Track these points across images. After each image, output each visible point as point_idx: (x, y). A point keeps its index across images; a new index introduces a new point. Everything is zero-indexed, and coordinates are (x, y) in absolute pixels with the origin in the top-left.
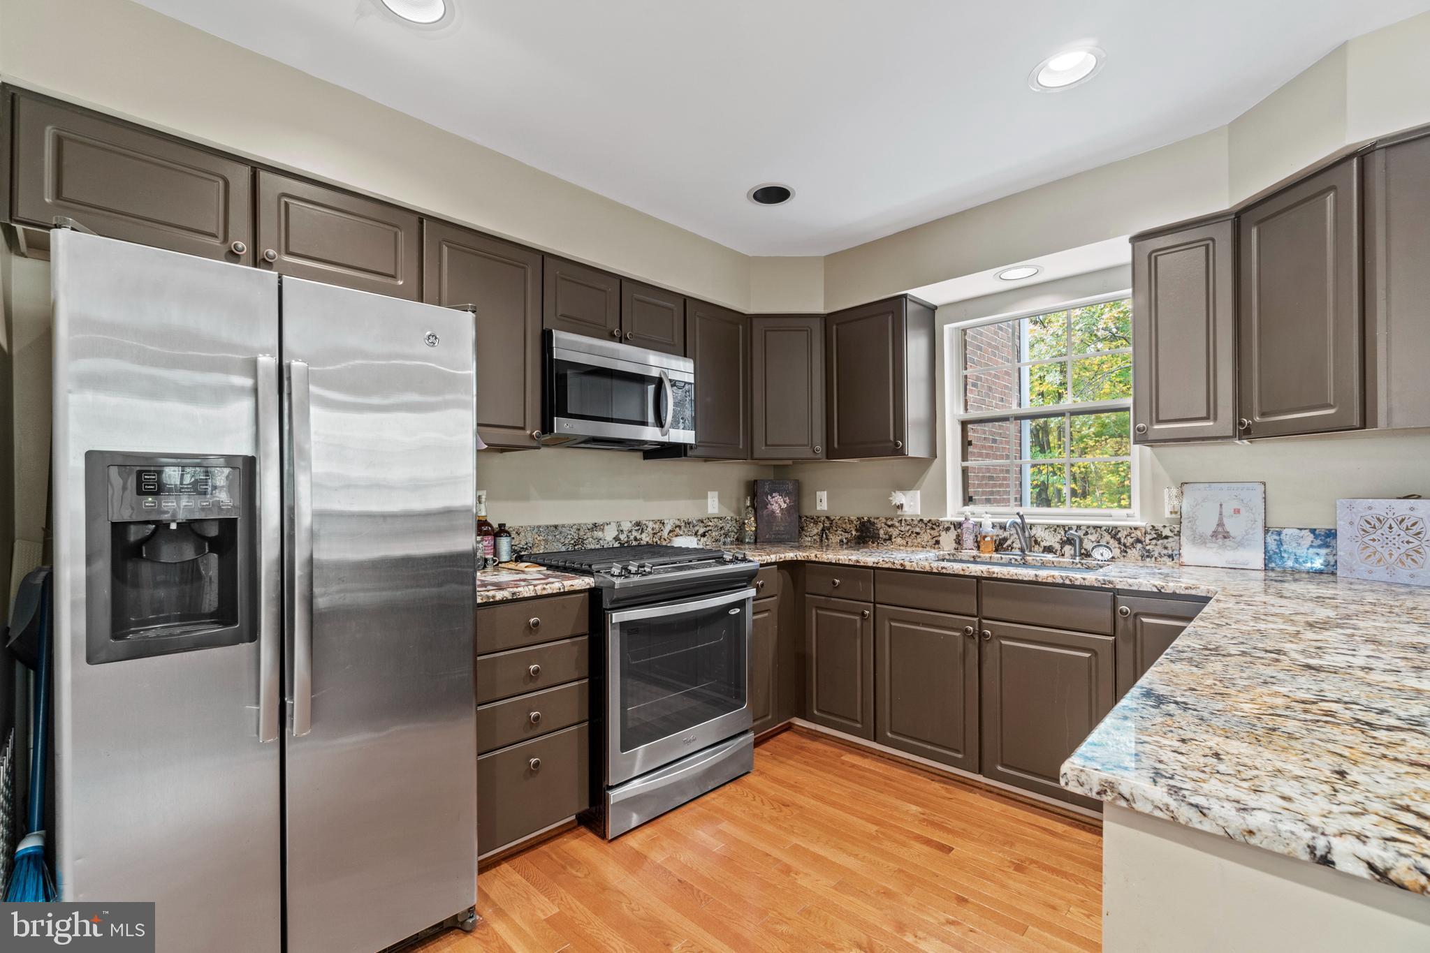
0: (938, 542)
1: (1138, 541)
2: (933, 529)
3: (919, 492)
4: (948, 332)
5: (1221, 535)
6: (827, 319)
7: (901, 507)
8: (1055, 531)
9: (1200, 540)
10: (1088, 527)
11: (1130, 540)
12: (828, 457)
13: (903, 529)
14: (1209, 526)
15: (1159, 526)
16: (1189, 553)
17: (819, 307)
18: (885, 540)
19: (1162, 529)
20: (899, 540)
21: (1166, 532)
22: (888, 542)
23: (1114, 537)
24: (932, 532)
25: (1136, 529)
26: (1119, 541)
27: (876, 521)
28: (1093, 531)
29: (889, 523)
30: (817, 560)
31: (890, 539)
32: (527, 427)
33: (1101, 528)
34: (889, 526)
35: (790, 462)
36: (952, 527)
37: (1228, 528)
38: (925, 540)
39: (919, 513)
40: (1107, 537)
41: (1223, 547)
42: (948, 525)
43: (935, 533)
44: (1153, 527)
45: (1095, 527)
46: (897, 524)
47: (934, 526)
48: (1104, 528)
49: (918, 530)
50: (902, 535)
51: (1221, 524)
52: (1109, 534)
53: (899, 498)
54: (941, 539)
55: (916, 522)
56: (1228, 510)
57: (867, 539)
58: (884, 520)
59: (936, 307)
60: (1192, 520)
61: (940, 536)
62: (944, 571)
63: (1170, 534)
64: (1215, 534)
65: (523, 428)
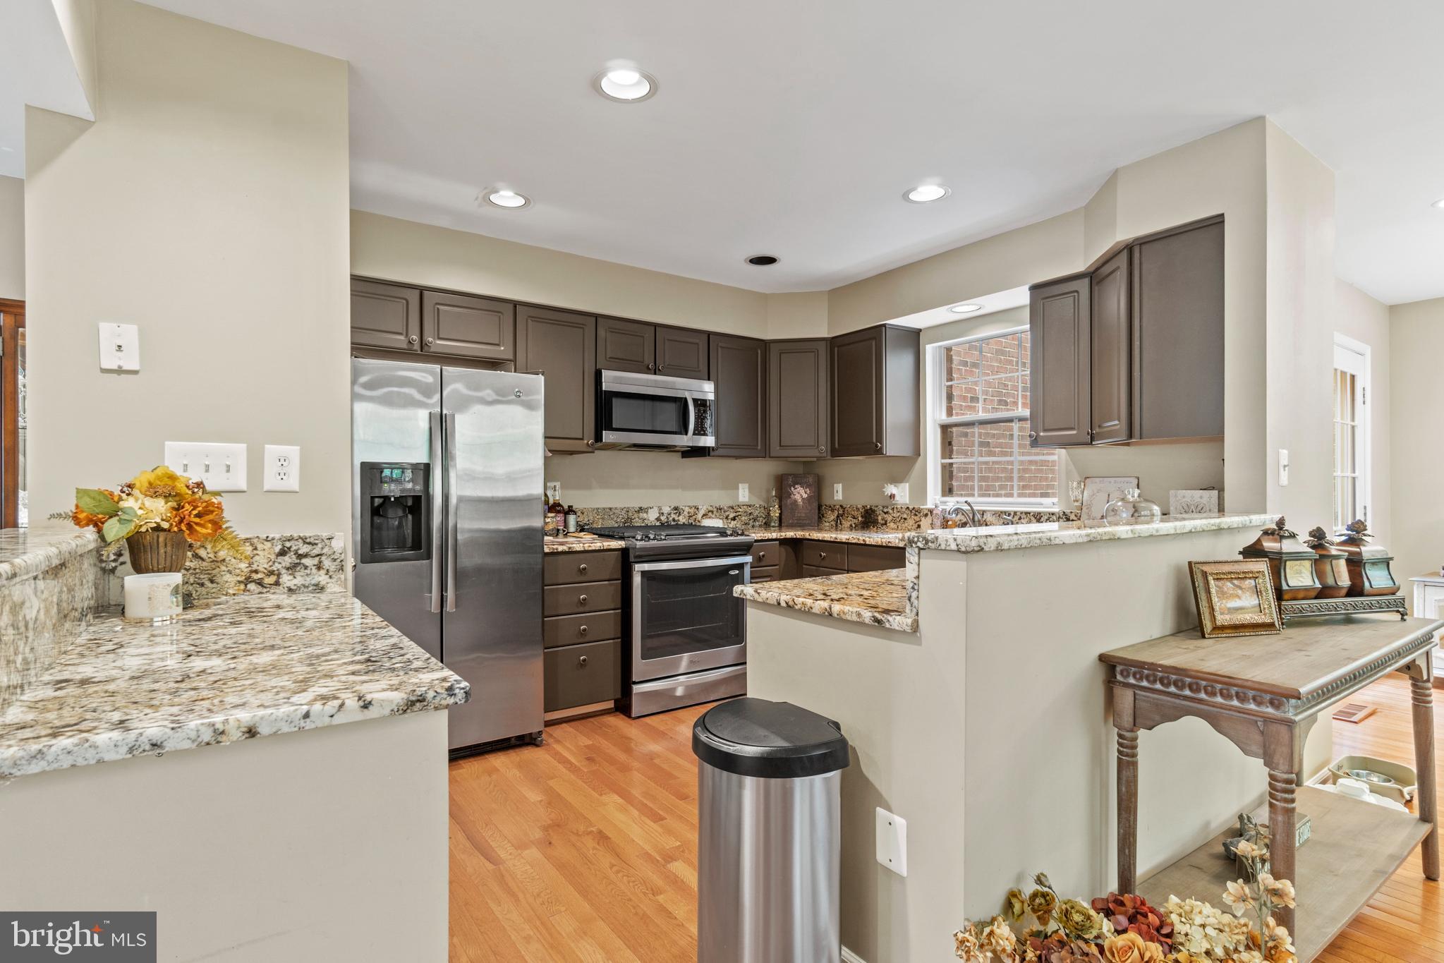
0: (919, 526)
2: (916, 515)
3: (907, 484)
4: (930, 352)
6: (833, 342)
7: (892, 496)
8: (999, 516)
10: (1022, 513)
12: (832, 456)
13: (895, 515)
14: (1100, 513)
15: (1067, 511)
17: (823, 332)
18: (882, 525)
19: (1069, 514)
20: (892, 525)
21: (1072, 517)
22: (884, 526)
24: (915, 518)
25: (1053, 514)
27: (876, 509)
28: (1025, 516)
29: (885, 510)
30: (810, 537)
31: (886, 524)
32: (585, 438)
33: (1029, 513)
34: (885, 513)
35: (815, 459)
36: (929, 513)
38: (911, 524)
39: (908, 502)
42: (926, 512)
43: (917, 518)
44: (1064, 513)
45: (1027, 513)
46: (891, 511)
47: (917, 513)
48: (1032, 514)
49: (905, 516)
50: (894, 521)
52: (1036, 518)
53: (891, 489)
54: (921, 523)
55: (904, 510)
56: (1113, 499)
57: (870, 524)
58: (881, 508)
59: (920, 330)
60: (1089, 507)
61: (921, 521)
63: (1075, 518)
65: (582, 439)
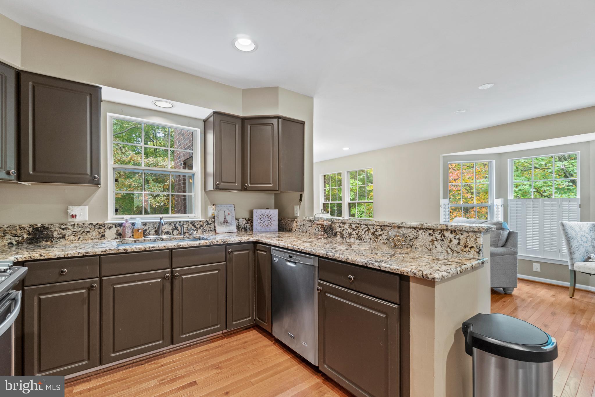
0: (103, 236)
1: (202, 226)
2: (100, 228)
3: (87, 207)
4: (108, 117)
5: (226, 222)
7: (73, 216)
8: (170, 224)
9: (221, 224)
10: (184, 222)
11: (199, 226)
12: (19, 181)
13: (75, 230)
14: (222, 220)
16: (219, 229)
18: (59, 239)
19: (209, 221)
20: (72, 238)
21: (210, 222)
22: (61, 240)
23: (193, 225)
24: (99, 230)
25: (201, 221)
26: (195, 226)
27: (49, 226)
28: (186, 223)
29: (63, 227)
30: (42, 258)
31: (64, 237)
33: (188, 222)
34: (63, 229)
36: (114, 226)
37: (227, 219)
38: (94, 235)
39: (87, 220)
40: (191, 225)
41: (227, 226)
42: (111, 225)
43: (101, 231)
44: (206, 220)
45: (187, 222)
46: (70, 227)
47: (101, 227)
48: (190, 222)
49: (88, 230)
50: (74, 234)
51: (225, 218)
52: (192, 224)
53: (74, 210)
54: (105, 233)
55: (86, 225)
56: (227, 214)
57: (41, 240)
58: (58, 225)
59: (102, 100)
60: (218, 217)
61: (105, 232)
62: (153, 249)
63: (211, 223)
64: (224, 222)
